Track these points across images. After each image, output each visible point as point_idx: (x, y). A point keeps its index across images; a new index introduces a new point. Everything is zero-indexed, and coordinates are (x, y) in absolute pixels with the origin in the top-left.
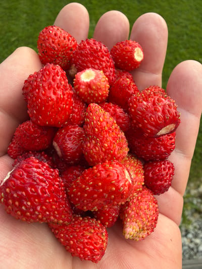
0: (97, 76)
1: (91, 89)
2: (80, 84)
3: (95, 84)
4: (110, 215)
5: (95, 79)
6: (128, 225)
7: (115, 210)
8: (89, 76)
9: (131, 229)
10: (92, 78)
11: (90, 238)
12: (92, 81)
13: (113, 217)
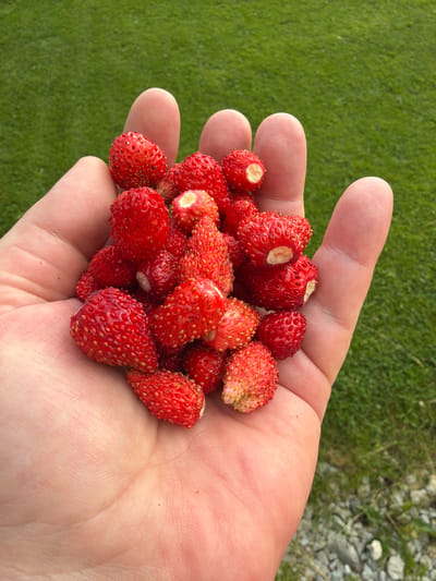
0: (199, 198)
1: (195, 215)
2: (179, 212)
3: (197, 209)
4: (206, 371)
5: (197, 202)
6: (228, 384)
7: (213, 365)
8: (188, 200)
9: (232, 390)
10: (193, 201)
11: (180, 390)
12: (193, 206)
13: (211, 376)
